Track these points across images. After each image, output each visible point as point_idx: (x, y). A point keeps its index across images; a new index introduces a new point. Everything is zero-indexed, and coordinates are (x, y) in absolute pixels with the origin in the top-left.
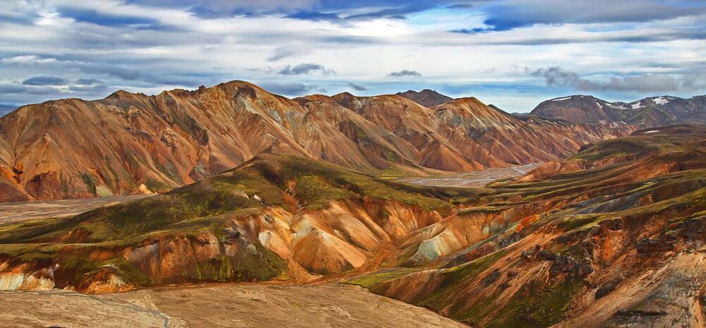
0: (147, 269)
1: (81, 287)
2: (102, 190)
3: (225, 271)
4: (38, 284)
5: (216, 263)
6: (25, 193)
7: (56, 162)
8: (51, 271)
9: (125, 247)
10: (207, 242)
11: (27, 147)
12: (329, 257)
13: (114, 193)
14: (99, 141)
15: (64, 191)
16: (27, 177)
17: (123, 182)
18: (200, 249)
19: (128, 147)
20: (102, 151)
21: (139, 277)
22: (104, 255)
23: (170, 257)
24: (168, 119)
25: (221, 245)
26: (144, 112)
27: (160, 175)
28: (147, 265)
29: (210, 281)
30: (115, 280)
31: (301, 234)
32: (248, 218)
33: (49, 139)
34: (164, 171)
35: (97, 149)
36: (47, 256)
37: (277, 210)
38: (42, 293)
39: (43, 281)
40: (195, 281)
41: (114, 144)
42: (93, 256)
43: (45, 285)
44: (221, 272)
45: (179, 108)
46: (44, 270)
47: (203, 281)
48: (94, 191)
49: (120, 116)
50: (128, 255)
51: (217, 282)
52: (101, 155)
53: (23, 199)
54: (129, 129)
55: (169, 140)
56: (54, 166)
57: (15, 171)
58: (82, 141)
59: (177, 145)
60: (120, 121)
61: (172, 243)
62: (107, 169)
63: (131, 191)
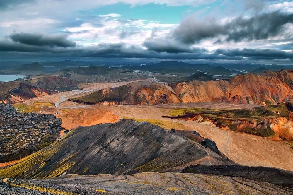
0: (236, 127)
1: (220, 127)
2: (251, 102)
3: (255, 132)
4: (213, 125)
5: (253, 129)
6: (230, 100)
7: (240, 93)
8: (216, 123)
9: (233, 120)
10: (253, 123)
11: (235, 87)
12: (288, 135)
13: (255, 103)
14: (255, 87)
15: (240, 101)
16: (232, 96)
17: (258, 100)
18: (251, 125)
19: (264, 89)
20: (255, 90)
21: (233, 128)
22: (228, 121)
23: (243, 125)
24: (282, 80)
25: (257, 125)
26: (273, 78)
27: (271, 99)
28: (237, 126)
29: (250, 133)
30: (227, 128)
31: (286, 126)
32: (270, 119)
33: (240, 86)
34: (273, 98)
35: (254, 89)
36: (217, 119)
37: (283, 118)
38: (213, 127)
39: (214, 124)
40: (246, 132)
41: (259, 88)
42: (226, 121)
43: (214, 125)
44: (254, 132)
45: (288, 76)
46: (215, 122)
47: (248, 133)
48: (248, 102)
49: (265, 79)
50: (233, 123)
51: (251, 134)
52: (254, 92)
53: (229, 102)
54: (267, 83)
55: (279, 88)
56: (239, 94)
57: (230, 94)
58: (250, 87)
59: (281, 90)
60: (264, 81)
61: (244, 122)
62: (255, 96)
63: (260, 104)
